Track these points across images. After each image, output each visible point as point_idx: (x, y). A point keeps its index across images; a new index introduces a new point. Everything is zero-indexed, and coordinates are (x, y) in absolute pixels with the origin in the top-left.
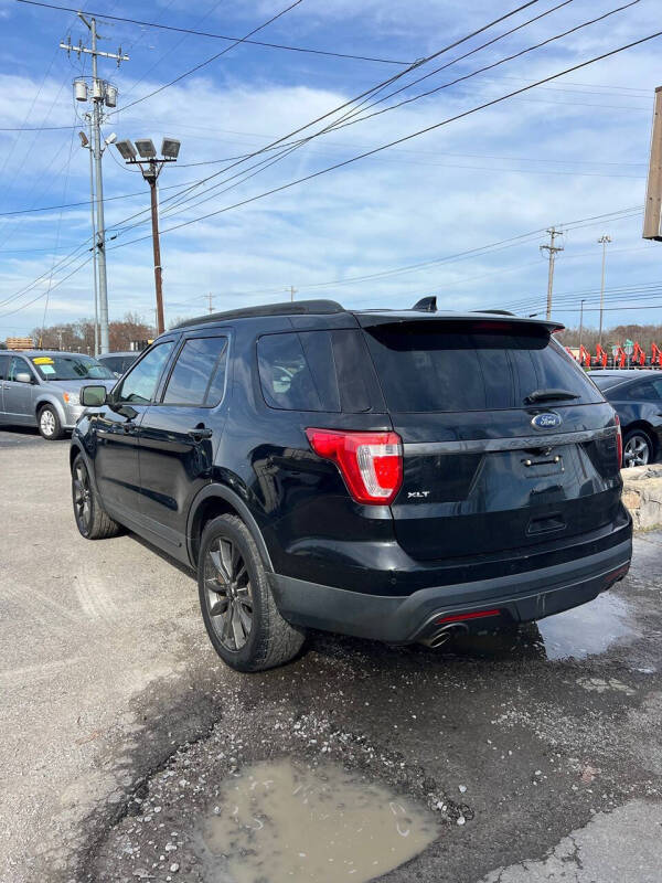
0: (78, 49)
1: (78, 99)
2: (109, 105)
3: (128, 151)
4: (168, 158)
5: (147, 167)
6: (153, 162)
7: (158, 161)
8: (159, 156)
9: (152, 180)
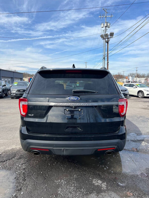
0: (102, 17)
1: (102, 27)
2: (108, 27)
3: (103, 37)
4: (111, 37)
5: (107, 40)
6: (108, 38)
7: (109, 38)
8: (109, 37)
9: (108, 42)
